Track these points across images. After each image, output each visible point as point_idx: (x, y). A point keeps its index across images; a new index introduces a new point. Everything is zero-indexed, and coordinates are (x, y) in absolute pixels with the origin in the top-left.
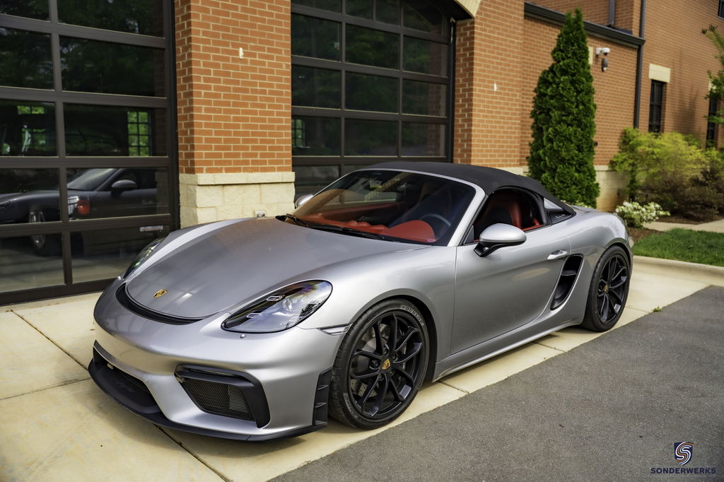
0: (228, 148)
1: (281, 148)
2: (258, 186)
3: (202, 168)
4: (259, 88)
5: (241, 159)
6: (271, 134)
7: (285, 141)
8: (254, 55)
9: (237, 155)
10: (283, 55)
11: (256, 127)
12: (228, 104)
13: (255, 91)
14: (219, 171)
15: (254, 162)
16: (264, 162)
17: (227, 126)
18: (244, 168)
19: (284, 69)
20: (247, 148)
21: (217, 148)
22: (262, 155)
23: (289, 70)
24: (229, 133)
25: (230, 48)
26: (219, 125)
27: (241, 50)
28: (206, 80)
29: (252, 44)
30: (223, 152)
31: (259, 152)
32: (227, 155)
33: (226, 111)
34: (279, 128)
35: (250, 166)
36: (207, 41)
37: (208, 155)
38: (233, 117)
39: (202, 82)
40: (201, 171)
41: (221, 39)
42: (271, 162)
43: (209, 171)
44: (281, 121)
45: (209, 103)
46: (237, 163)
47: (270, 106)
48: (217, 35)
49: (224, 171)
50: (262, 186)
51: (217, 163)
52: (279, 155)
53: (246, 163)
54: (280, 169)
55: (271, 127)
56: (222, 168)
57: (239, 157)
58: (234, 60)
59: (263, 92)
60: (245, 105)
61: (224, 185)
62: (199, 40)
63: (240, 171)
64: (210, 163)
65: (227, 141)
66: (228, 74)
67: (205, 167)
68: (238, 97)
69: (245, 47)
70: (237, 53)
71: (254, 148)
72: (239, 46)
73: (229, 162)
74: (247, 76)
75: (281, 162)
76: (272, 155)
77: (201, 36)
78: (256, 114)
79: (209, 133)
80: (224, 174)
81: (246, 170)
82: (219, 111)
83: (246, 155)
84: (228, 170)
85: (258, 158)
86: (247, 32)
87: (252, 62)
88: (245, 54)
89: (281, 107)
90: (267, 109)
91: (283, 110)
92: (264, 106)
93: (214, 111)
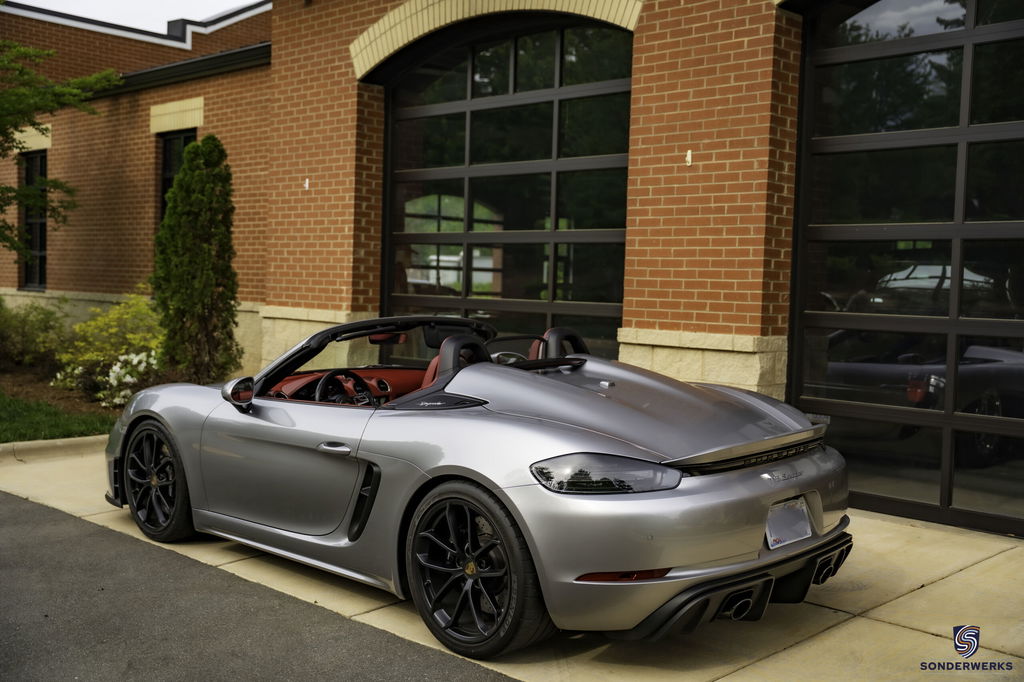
0: (665, 295)
1: (743, 297)
2: (700, 352)
3: (631, 321)
4: (712, 205)
5: (682, 311)
6: (728, 275)
7: (751, 286)
8: (709, 157)
9: (676, 305)
10: (756, 147)
11: (705, 264)
12: (668, 233)
13: (708, 210)
14: (651, 326)
15: (700, 317)
16: (716, 318)
17: (665, 264)
18: (685, 325)
19: (756, 168)
20: (691, 295)
21: (651, 294)
22: (713, 307)
24: (667, 274)
25: (675, 153)
26: (654, 263)
28: (642, 203)
29: (706, 141)
31: (708, 302)
32: (663, 305)
33: (667, 243)
34: (743, 264)
35: (694, 322)
36: (647, 151)
37: (640, 304)
38: (675, 251)
39: (638, 207)
40: (629, 324)
41: (663, 143)
42: (726, 319)
43: (640, 325)
44: (746, 253)
45: (644, 233)
46: (676, 316)
47: (730, 231)
48: (660, 140)
49: (657, 327)
50: (707, 353)
51: (650, 315)
52: (740, 308)
53: (688, 316)
54: (740, 331)
55: (730, 264)
56: (654, 323)
57: (679, 308)
58: (680, 169)
59: (721, 210)
60: (692, 232)
61: (654, 346)
63: (679, 329)
64: (639, 314)
65: (664, 284)
66: (672, 191)
67: (634, 320)
68: (682, 222)
69: (694, 148)
70: (684, 158)
71: (701, 295)
72: (684, 149)
73: (665, 315)
74: (696, 190)
75: (742, 319)
76: (729, 308)
77: (641, 146)
78: (707, 245)
79: (643, 273)
80: (657, 331)
81: (687, 328)
82: (657, 243)
83: (688, 306)
84: (663, 326)
85: (707, 311)
86: (699, 126)
87: (706, 167)
88: (694, 158)
89: (746, 231)
90: (725, 236)
91: (752, 236)
92: (719, 232)
93: (650, 243)
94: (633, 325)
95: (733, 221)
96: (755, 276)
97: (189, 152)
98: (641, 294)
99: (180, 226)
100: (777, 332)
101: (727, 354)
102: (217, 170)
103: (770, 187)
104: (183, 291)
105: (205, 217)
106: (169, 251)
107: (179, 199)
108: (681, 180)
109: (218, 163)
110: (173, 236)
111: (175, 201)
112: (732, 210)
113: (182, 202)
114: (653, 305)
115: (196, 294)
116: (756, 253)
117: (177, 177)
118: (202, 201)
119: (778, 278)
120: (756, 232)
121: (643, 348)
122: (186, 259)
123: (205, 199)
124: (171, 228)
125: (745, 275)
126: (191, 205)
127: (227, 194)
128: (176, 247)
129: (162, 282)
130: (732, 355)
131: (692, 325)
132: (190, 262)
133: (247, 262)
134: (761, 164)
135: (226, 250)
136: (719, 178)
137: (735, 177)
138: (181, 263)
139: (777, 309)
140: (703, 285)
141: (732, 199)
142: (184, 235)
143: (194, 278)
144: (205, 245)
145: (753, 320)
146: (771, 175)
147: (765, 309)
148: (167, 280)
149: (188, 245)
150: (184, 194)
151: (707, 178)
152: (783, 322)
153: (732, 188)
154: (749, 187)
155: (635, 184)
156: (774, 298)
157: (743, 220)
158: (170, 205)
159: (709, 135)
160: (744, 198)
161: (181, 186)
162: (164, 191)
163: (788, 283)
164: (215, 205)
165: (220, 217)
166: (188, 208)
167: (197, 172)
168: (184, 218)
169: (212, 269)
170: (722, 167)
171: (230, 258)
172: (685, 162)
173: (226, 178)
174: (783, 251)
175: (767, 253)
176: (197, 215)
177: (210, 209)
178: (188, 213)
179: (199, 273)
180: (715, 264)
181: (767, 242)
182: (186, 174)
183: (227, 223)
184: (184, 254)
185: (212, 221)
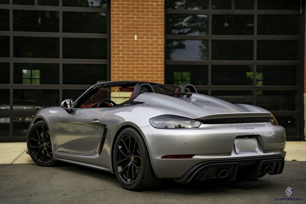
4: (145, 53)
6: (152, 74)
7: (160, 77)
8: (143, 38)
10: (160, 36)
11: (143, 71)
12: (128, 61)
13: (143, 54)
17: (128, 71)
19: (160, 42)
23: (163, 43)
24: (129, 74)
25: (130, 36)
26: (123, 71)
27: (136, 36)
28: (117, 51)
29: (142, 33)
33: (128, 64)
34: (157, 71)
36: (119, 34)
38: (131, 67)
39: (116, 52)
40: (114, 91)
41: (125, 32)
44: (158, 68)
45: (119, 61)
47: (152, 61)
48: (124, 31)
55: (153, 71)
58: (132, 41)
59: (148, 54)
60: (138, 61)
62: (114, 34)
66: (129, 48)
68: (134, 58)
69: (137, 35)
70: (134, 38)
72: (134, 35)
74: (139, 48)
77: (116, 32)
78: (144, 65)
79: (119, 74)
82: (124, 64)
86: (139, 28)
87: (142, 41)
88: (138, 38)
89: (158, 61)
90: (150, 62)
91: (160, 62)
92: (148, 61)
93: (121, 64)
94: (116, 91)
96: (161, 74)
108: (133, 44)
116: (161, 68)
125: (158, 74)
136: (147, 45)
137: (153, 45)
141: (152, 51)
151: (143, 44)
153: (152, 48)
154: (158, 48)
155: (114, 44)
157: (156, 58)
159: (143, 31)
160: (156, 51)
170: (148, 41)
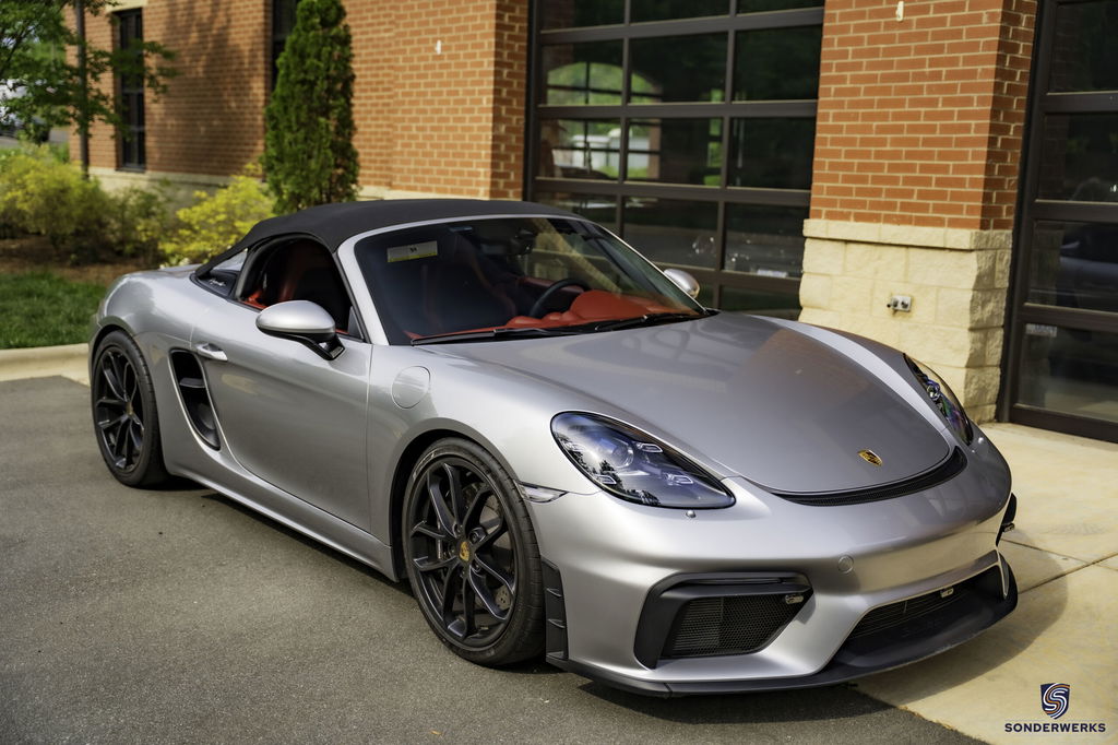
0: (863, 180)
1: (960, 182)
2: (903, 249)
4: (927, 70)
5: (883, 199)
6: (942, 156)
7: (971, 169)
9: (877, 192)
11: (914, 142)
12: (870, 104)
13: (920, 77)
14: (845, 217)
15: (904, 207)
16: (925, 208)
17: (865, 142)
18: (886, 216)
20: (895, 180)
21: (846, 179)
22: (922, 195)
23: (997, 25)
24: (867, 155)
25: (883, 6)
26: (851, 142)
27: (900, 6)
28: (839, 67)
30: (854, 186)
31: (916, 188)
32: (860, 192)
33: (868, 117)
34: (961, 142)
35: (897, 213)
37: (832, 191)
38: (878, 126)
39: (834, 73)
40: (818, 215)
42: (937, 209)
43: (832, 216)
44: (967, 129)
45: (840, 104)
46: (874, 205)
47: (947, 102)
49: (852, 218)
50: (912, 250)
51: (845, 204)
52: (955, 196)
53: (891, 206)
54: (954, 224)
55: (947, 142)
56: (850, 213)
57: (879, 195)
58: (888, 26)
59: (937, 76)
60: (900, 103)
61: (847, 242)
62: (834, 5)
63: (878, 221)
64: (831, 203)
65: (862, 167)
66: (876, 52)
67: (824, 210)
68: (888, 91)
70: (894, 12)
71: (907, 181)
73: (862, 204)
74: (908, 51)
75: (959, 209)
76: (942, 196)
78: (918, 119)
79: (836, 154)
80: (852, 223)
81: (888, 219)
82: (855, 117)
83: (891, 193)
84: (859, 218)
85: (914, 200)
87: (921, 23)
88: (907, 11)
89: (969, 101)
90: (940, 108)
91: (975, 107)
92: (933, 102)
93: (847, 117)
94: (823, 217)
95: (952, 88)
96: (976, 157)
97: (303, 10)
98: (834, 179)
99: (293, 98)
100: (1000, 225)
101: (937, 252)
102: (334, 31)
103: (1002, 45)
104: (298, 172)
105: (321, 86)
106: (281, 127)
107: (292, 66)
108: (890, 39)
109: (336, 22)
110: (286, 109)
111: (288, 67)
112: (950, 75)
113: (295, 68)
114: (848, 191)
115: (312, 176)
116: (978, 128)
117: (290, 39)
118: (318, 67)
119: (1005, 159)
120: (981, 102)
121: (835, 244)
122: (301, 135)
123: (322, 65)
124: (283, 99)
125: (963, 156)
126: (306, 72)
127: (346, 60)
128: (289, 120)
129: (274, 162)
130: (943, 252)
131: (896, 216)
132: (306, 139)
133: (369, 140)
134: (992, 17)
135: (346, 125)
136: (936, 36)
137: (958, 34)
138: (296, 141)
139: (1001, 198)
140: (911, 168)
141: (953, 61)
142: (299, 108)
143: (310, 157)
144: (322, 120)
145: (971, 210)
146: (1003, 31)
147: (986, 197)
148: (280, 159)
149: (303, 120)
150: (297, 59)
151: (923, 36)
152: (1008, 213)
153: (953, 48)
154: (974, 46)
155: (831, 44)
156: (998, 184)
157: (965, 88)
158: (282, 72)
160: (967, 61)
161: (294, 50)
162: (275, 56)
163: (1018, 166)
164: (332, 72)
165: (339, 86)
166: (302, 76)
167: (312, 34)
168: (298, 86)
169: (331, 147)
170: (942, 21)
171: (350, 134)
172: (895, 16)
173: (345, 41)
174: (1013, 126)
175: (993, 128)
176: (313, 84)
177: (328, 77)
178: (303, 82)
179: (315, 152)
180: (926, 142)
181: (994, 114)
182: (299, 36)
183: (347, 93)
184: (298, 130)
185: (329, 91)
